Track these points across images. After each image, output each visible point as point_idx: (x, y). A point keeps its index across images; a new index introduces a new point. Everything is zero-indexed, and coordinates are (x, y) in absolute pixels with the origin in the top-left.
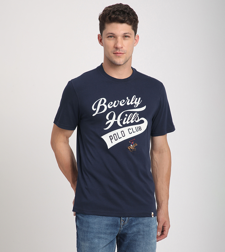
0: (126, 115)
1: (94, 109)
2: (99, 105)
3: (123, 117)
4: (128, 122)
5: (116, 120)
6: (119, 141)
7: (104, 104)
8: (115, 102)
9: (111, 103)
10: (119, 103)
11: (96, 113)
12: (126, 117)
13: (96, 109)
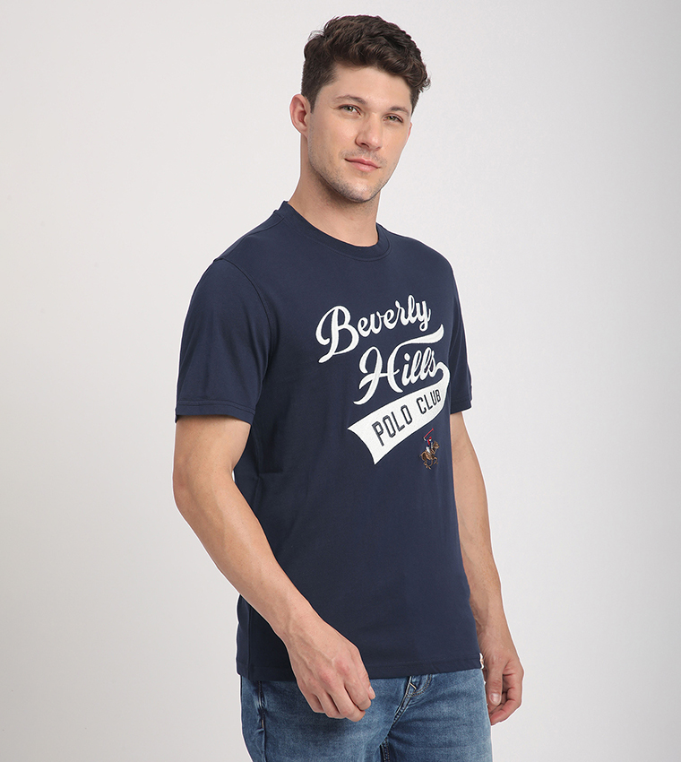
0: (407, 357)
1: (324, 342)
2: (335, 329)
3: (399, 364)
4: (414, 379)
5: (384, 375)
6: (401, 436)
7: (346, 325)
8: (373, 316)
9: (363, 322)
10: (382, 319)
11: (332, 353)
12: (407, 362)
13: (328, 340)
